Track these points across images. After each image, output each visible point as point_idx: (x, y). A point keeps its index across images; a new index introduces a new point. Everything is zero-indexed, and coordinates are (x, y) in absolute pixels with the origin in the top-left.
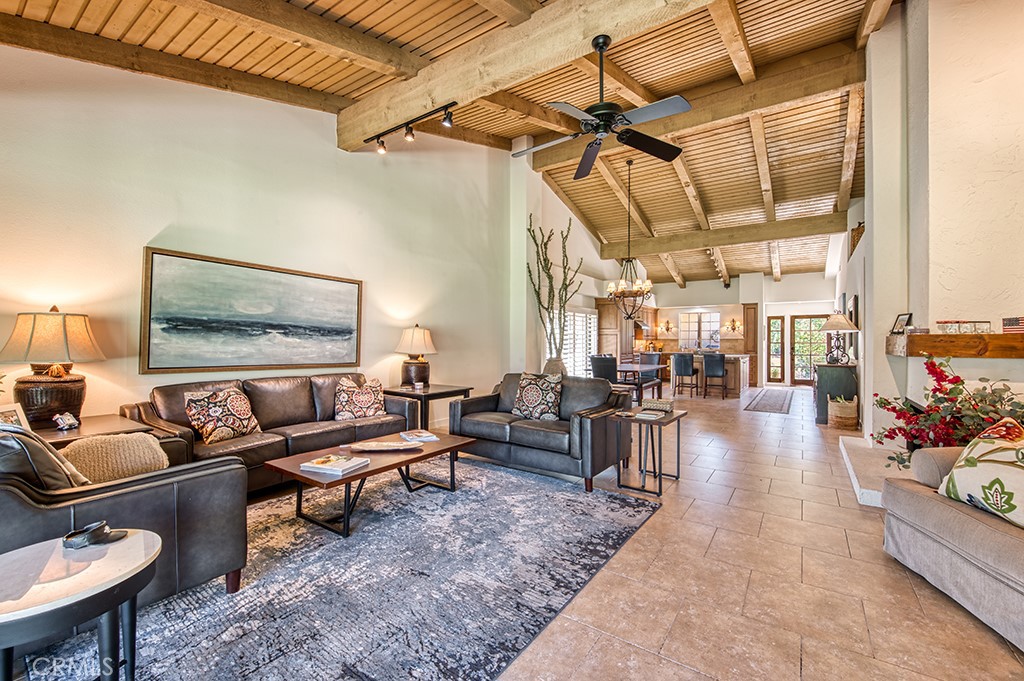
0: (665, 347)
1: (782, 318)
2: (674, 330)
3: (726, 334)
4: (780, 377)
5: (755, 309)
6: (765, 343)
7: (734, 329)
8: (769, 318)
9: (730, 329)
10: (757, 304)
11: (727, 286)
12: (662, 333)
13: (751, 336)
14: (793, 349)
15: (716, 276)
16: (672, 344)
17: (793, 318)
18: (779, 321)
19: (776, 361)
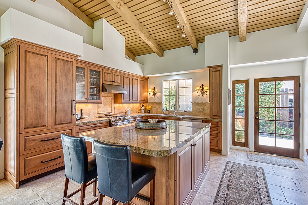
0: (153, 109)
1: (246, 82)
2: (158, 94)
3: (197, 98)
4: (243, 141)
5: (220, 72)
6: (229, 108)
7: (203, 94)
8: (234, 83)
9: (199, 93)
10: (221, 66)
11: (195, 51)
12: (151, 98)
13: (216, 99)
14: (257, 113)
15: (185, 42)
16: (157, 106)
17: (257, 81)
18: (243, 85)
19: (240, 125)
